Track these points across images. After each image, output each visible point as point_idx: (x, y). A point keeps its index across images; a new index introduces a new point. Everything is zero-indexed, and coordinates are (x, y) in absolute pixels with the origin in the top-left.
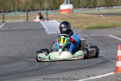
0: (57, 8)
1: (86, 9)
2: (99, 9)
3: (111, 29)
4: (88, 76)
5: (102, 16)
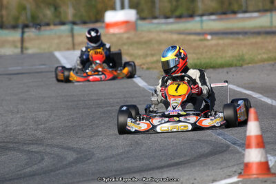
0: (99, 18)
1: (171, 20)
2: (202, 21)
3: (232, 69)
5: (209, 37)
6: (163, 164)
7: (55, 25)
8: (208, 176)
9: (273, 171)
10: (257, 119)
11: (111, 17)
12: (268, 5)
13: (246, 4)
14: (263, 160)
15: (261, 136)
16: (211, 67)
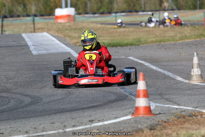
0: (51, 13)
1: (96, 15)
2: (116, 17)
3: (133, 47)
4: (92, 121)
6: (85, 106)
7: (23, 16)
8: (113, 114)
9: (153, 112)
10: (144, 79)
11: (59, 12)
12: (158, 7)
13: (145, 5)
14: (147, 105)
15: (146, 90)
16: (120, 46)
